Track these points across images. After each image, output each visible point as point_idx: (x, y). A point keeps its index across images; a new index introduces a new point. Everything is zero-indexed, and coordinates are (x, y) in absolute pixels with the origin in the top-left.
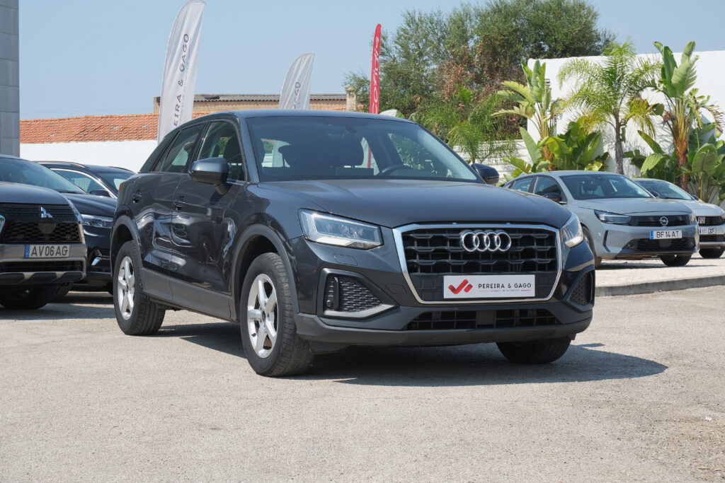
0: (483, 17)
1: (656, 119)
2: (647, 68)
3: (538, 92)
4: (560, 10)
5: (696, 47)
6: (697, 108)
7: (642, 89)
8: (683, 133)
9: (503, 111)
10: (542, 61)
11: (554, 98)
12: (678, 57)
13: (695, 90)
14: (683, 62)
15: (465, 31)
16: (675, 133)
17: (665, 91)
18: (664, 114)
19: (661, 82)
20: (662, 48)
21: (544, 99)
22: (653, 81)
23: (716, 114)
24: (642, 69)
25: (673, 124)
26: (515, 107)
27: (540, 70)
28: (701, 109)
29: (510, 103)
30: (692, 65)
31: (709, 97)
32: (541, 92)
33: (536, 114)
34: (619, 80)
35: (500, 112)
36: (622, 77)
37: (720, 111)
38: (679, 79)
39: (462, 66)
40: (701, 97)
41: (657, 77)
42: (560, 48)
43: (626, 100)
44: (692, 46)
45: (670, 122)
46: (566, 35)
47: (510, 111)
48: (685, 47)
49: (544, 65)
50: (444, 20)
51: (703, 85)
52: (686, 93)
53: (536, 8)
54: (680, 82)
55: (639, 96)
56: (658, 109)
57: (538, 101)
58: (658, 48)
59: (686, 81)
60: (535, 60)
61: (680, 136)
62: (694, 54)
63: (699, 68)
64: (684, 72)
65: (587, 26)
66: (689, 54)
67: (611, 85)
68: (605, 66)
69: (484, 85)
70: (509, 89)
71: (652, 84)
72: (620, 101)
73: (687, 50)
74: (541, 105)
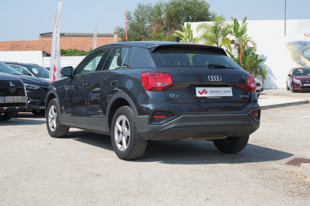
0: (167, 6)
1: (233, 46)
2: (228, 27)
4: (196, 4)
6: (247, 42)
7: (227, 34)
8: (242, 51)
10: (189, 23)
11: (194, 38)
12: (240, 23)
13: (247, 35)
14: (242, 25)
15: (160, 11)
16: (239, 50)
17: (235, 35)
18: (235, 44)
19: (234, 32)
20: (234, 19)
21: (190, 37)
22: (231, 31)
23: (254, 44)
24: (226, 26)
25: (238, 48)
27: (188, 27)
28: (248, 42)
30: (246, 26)
31: (252, 38)
32: (189, 35)
34: (218, 31)
36: (219, 30)
37: (255, 43)
39: (159, 24)
40: (249, 38)
41: (233, 30)
42: (196, 18)
43: (221, 38)
44: (246, 18)
45: (237, 47)
46: (198, 13)
48: (243, 19)
49: (190, 24)
50: (152, 7)
51: (250, 33)
52: (243, 36)
53: (187, 3)
54: (241, 32)
55: (226, 37)
56: (233, 42)
57: (188, 38)
58: (233, 19)
59: (243, 32)
60: (187, 23)
61: (241, 52)
62: (246, 21)
63: (248, 27)
64: (243, 28)
65: (206, 10)
66: (244, 22)
67: (215, 32)
68: (213, 25)
69: (168, 32)
70: (177, 33)
71: (231, 32)
72: (219, 39)
73: (244, 20)
74: (189, 40)
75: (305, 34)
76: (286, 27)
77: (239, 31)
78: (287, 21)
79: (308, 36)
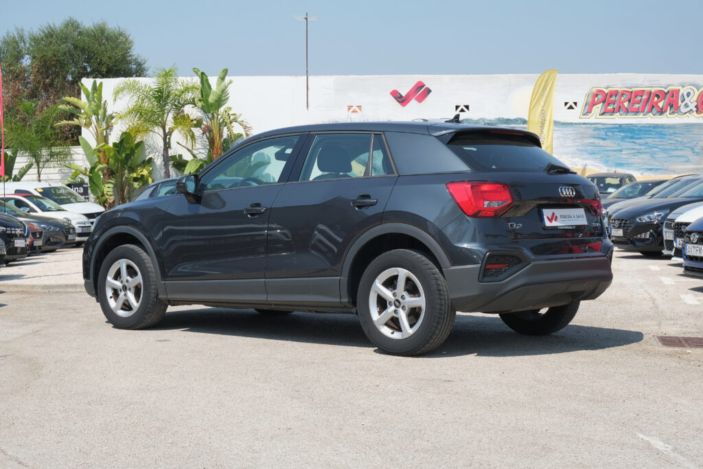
1: (197, 132)
2: (187, 89)
3: (96, 106)
5: (228, 73)
6: (231, 123)
7: (184, 106)
8: (218, 143)
9: (65, 122)
10: (99, 81)
11: (108, 113)
12: (213, 81)
13: (229, 108)
14: (218, 85)
16: (212, 142)
17: (202, 108)
18: (203, 126)
19: (200, 100)
20: (200, 73)
21: (101, 112)
22: (194, 99)
23: (245, 127)
24: (183, 89)
25: (210, 134)
26: (75, 119)
27: (97, 89)
28: (234, 124)
29: (71, 116)
30: (226, 87)
31: (240, 114)
32: (99, 106)
33: (93, 125)
34: (166, 98)
35: (62, 122)
36: (168, 96)
37: (248, 126)
38: (216, 98)
39: (19, 82)
40: (234, 114)
41: (197, 96)
42: (104, 69)
43: (171, 116)
44: (226, 72)
45: (207, 134)
46: (110, 58)
47: (71, 122)
49: (101, 84)
51: (234, 104)
52: (222, 110)
53: (81, 34)
54: (216, 101)
55: (183, 111)
56: (199, 124)
57: (95, 114)
58: (197, 73)
59: (220, 101)
60: (93, 80)
61: (216, 144)
62: (227, 79)
63: (231, 90)
64: (219, 93)
65: (126, 50)
66: (223, 79)
67: (159, 102)
68: (154, 86)
69: (39, 100)
70: (69, 103)
71: (193, 103)
72: (166, 115)
73: (222, 75)
74: (98, 118)
75: (350, 108)
76: (309, 92)
77: (211, 99)
78: (309, 77)
79: (354, 111)
